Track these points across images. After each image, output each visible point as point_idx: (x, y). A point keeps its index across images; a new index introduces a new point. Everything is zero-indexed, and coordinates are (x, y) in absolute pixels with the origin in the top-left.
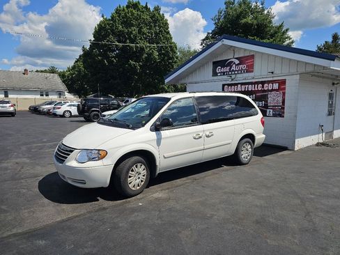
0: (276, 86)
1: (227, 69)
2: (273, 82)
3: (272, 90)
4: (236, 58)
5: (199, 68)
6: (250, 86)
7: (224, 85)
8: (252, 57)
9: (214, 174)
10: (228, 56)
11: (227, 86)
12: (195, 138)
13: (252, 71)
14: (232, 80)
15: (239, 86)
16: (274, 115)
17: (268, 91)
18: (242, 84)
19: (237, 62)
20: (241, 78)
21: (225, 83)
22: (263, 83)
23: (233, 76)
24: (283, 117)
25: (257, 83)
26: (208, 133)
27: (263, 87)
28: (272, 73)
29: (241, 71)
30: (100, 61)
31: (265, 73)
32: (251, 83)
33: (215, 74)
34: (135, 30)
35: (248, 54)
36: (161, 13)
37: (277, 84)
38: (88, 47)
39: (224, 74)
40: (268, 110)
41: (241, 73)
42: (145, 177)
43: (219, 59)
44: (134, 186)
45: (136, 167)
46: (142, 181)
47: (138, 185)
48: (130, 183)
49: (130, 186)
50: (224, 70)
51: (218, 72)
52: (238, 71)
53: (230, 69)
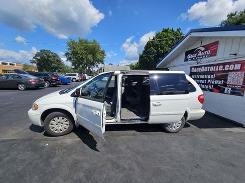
0: (238, 67)
1: (195, 55)
2: (234, 63)
3: (234, 70)
4: (203, 46)
5: (177, 57)
6: (212, 67)
7: (191, 68)
8: (217, 43)
10: (197, 46)
11: (193, 68)
13: (215, 55)
14: (198, 63)
15: (203, 67)
16: (232, 93)
17: (229, 71)
18: (205, 66)
19: (203, 49)
20: (204, 61)
21: (192, 66)
22: (224, 65)
23: (199, 61)
24: (242, 96)
25: (219, 65)
27: (224, 68)
28: (236, 55)
29: (206, 56)
30: (145, 59)
31: (227, 55)
32: (213, 65)
33: (186, 60)
34: (164, 43)
35: (213, 42)
36: (181, 32)
37: (240, 65)
38: (141, 54)
39: (192, 60)
40: (226, 89)
41: (206, 57)
42: (68, 126)
43: (190, 49)
44: (57, 130)
45: (58, 118)
46: (65, 128)
47: (61, 130)
48: (53, 128)
49: (52, 129)
50: (192, 56)
51: (188, 58)
52: (203, 56)
53: (197, 55)
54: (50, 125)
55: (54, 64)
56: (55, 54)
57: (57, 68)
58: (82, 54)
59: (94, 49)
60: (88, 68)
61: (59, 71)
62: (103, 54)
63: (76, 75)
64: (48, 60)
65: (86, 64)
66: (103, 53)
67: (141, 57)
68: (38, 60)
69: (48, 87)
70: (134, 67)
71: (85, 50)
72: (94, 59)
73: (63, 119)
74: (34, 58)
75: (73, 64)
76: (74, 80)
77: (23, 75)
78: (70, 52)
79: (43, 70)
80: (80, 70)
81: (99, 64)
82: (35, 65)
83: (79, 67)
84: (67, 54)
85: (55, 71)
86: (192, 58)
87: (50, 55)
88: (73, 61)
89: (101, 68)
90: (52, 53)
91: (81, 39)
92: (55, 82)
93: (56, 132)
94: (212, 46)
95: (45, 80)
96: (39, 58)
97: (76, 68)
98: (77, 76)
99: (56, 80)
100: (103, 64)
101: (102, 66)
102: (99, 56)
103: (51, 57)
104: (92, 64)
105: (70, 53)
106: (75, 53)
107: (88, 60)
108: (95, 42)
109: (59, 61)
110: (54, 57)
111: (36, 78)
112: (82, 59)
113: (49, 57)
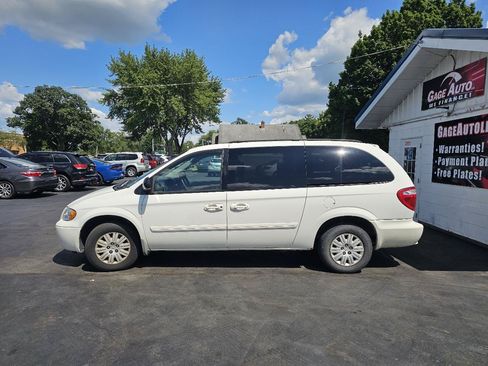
1: (442, 94)
4: (457, 71)
6: (478, 124)
7: (437, 126)
8: (483, 62)
9: (259, 273)
10: (446, 69)
11: (441, 128)
12: (207, 210)
13: (482, 93)
14: (449, 114)
15: (460, 125)
18: (465, 121)
19: (458, 77)
20: (463, 109)
21: (439, 121)
23: (451, 106)
26: (234, 205)
29: (464, 95)
30: (348, 100)
32: (479, 119)
35: (478, 59)
38: (336, 83)
39: (437, 105)
41: (464, 99)
42: (128, 252)
43: (432, 77)
44: (107, 259)
45: (111, 236)
46: (123, 256)
47: (115, 260)
48: (101, 254)
49: (99, 257)
50: (438, 96)
51: (429, 101)
52: (458, 95)
53: (447, 92)
54: (97, 249)
55: (70, 128)
56: (75, 97)
57: (80, 138)
58: (153, 95)
59: (189, 78)
60: (169, 136)
61: (85, 148)
62: (215, 90)
63: (135, 157)
64: (56, 116)
65: (164, 124)
66: (215, 88)
67: (335, 94)
68: (29, 116)
69: (65, 191)
70: (313, 126)
71: (161, 82)
72: (187, 109)
73: (119, 237)
74: (17, 111)
75: (128, 126)
76: (131, 173)
77: (7, 159)
78: (117, 90)
79: (41, 145)
80: (148, 143)
81: (203, 121)
82: (20, 131)
83: (144, 133)
84: (110, 97)
85: (76, 149)
86: (437, 101)
87: (62, 101)
88: (128, 115)
89: (211, 133)
90: (67, 95)
91: (151, 49)
92: (84, 176)
93: (106, 262)
94: (475, 70)
95: (58, 173)
96: (30, 111)
97: (135, 137)
98: (138, 160)
99: (86, 173)
100: (217, 120)
101: (211, 129)
102: (203, 99)
103: (63, 106)
104: (184, 123)
105: (120, 93)
106: (132, 94)
107: (169, 110)
108: (190, 56)
109: (86, 117)
110: (72, 105)
111: (37, 166)
112: (154, 109)
113: (57, 106)
